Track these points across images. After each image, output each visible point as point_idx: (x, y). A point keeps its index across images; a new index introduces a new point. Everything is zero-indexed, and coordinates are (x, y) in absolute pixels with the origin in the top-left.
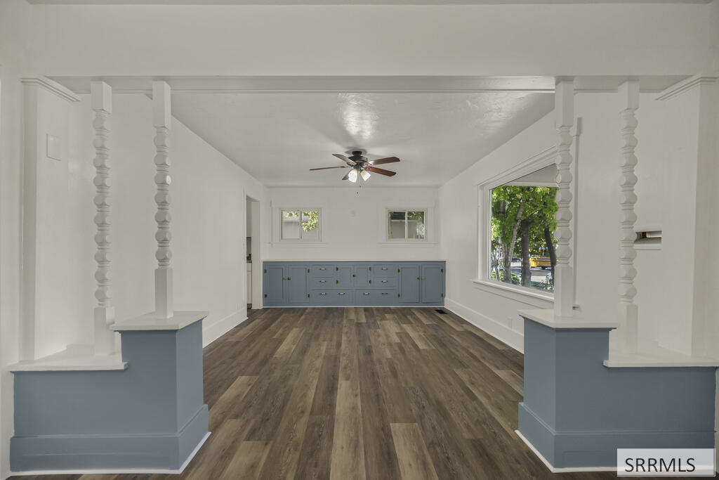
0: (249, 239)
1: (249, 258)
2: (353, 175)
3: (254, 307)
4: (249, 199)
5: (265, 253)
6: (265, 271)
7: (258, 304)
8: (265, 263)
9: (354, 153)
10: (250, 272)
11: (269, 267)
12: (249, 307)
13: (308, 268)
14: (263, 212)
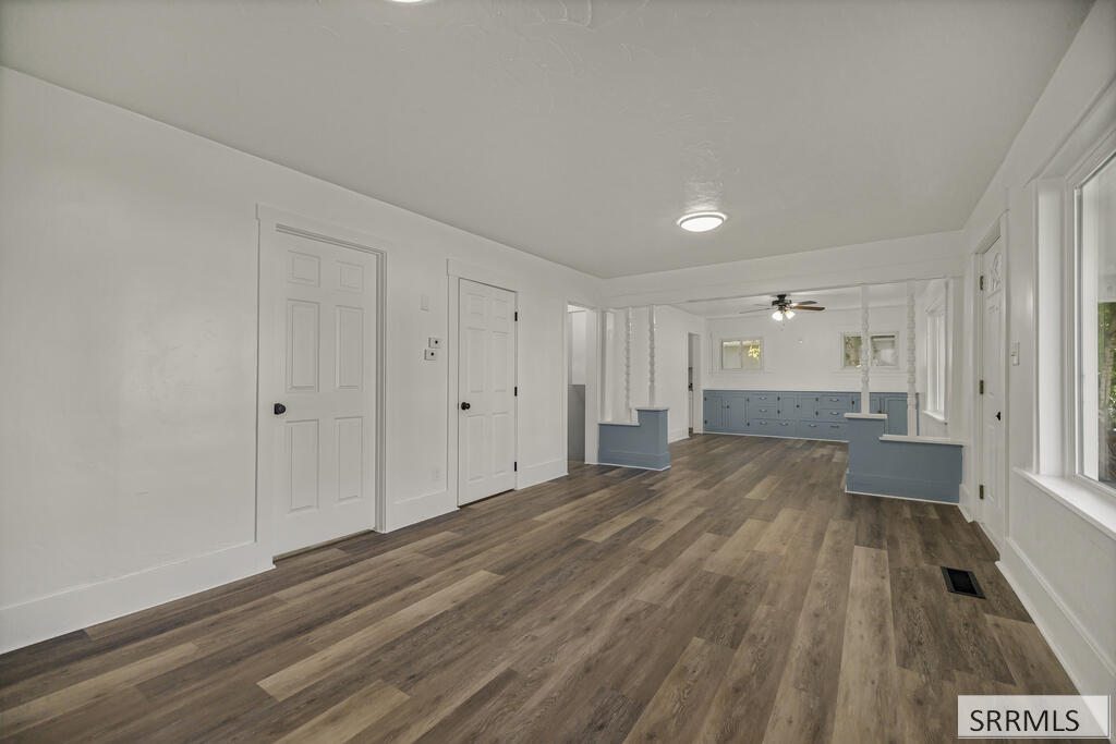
0: (690, 369)
1: (690, 387)
2: (777, 316)
3: (695, 432)
4: (690, 335)
5: (705, 383)
6: (705, 399)
7: (699, 429)
8: (705, 391)
9: (779, 296)
10: (691, 399)
11: (710, 396)
12: (691, 430)
13: (747, 396)
14: (703, 345)
